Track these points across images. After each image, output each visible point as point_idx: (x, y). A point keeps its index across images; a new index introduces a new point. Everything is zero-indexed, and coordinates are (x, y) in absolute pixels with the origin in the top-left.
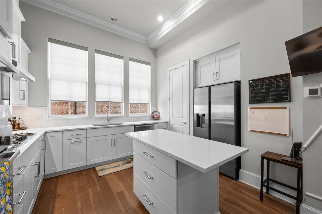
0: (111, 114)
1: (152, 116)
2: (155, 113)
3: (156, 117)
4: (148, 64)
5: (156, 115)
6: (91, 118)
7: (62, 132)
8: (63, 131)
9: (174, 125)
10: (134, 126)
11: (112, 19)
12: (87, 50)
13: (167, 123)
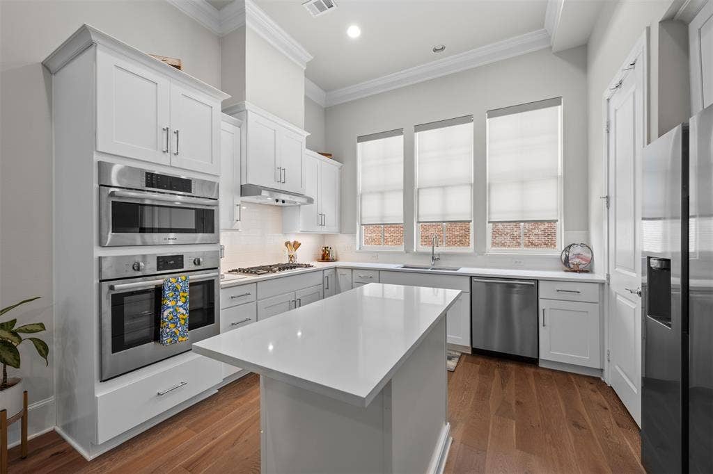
0: (448, 248)
1: (563, 257)
2: (577, 250)
3: (577, 261)
4: (556, 101)
5: (578, 256)
6: (407, 252)
7: (350, 271)
8: (352, 269)
9: (619, 298)
10: (471, 277)
11: (435, 50)
12: (402, 134)
13: (602, 284)
